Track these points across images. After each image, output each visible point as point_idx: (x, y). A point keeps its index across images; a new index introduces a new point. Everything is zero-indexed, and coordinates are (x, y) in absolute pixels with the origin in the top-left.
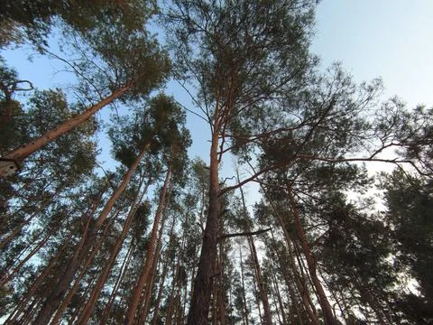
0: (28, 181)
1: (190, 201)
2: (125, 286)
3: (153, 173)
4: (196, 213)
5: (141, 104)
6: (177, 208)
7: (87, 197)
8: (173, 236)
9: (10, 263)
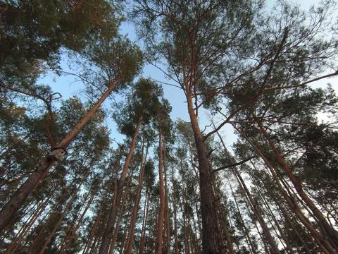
0: (72, 162)
1: (181, 153)
2: (150, 223)
3: (149, 138)
4: (187, 161)
5: (129, 90)
6: (172, 160)
7: (110, 166)
8: (174, 182)
9: (75, 217)
